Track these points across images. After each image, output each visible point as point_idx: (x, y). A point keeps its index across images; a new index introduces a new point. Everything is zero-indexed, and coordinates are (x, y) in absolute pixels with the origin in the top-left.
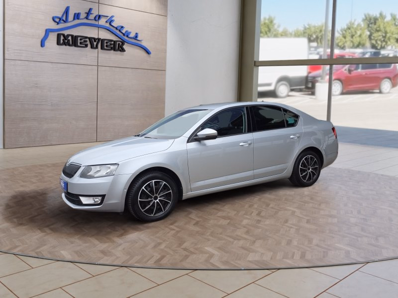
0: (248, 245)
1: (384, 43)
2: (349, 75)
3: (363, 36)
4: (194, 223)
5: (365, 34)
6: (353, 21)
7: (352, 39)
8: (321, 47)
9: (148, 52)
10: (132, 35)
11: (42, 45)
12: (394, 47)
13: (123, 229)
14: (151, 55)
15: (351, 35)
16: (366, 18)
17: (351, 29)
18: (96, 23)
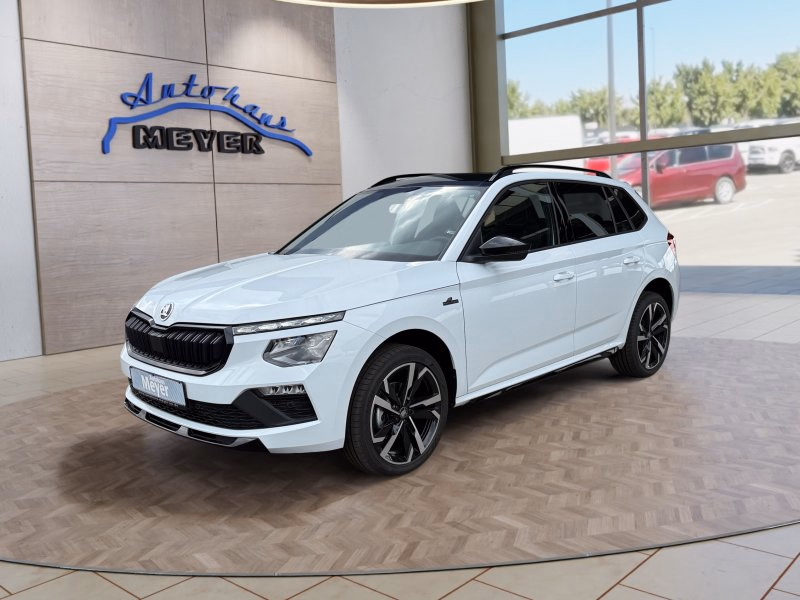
0: (578, 504)
1: (715, 115)
2: (660, 175)
3: (678, 105)
4: (455, 468)
5: (680, 101)
6: (657, 80)
7: (658, 112)
8: (607, 130)
9: (307, 152)
10: (275, 121)
11: (105, 149)
12: (733, 121)
13: (315, 494)
14: (312, 157)
15: (654, 104)
16: (680, 72)
17: (656, 94)
18: (206, 102)
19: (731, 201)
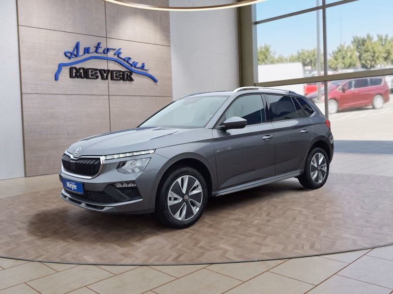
0: (260, 241)
1: (373, 63)
2: (343, 94)
3: (354, 57)
4: (208, 226)
5: (355, 55)
6: (343, 44)
7: (343, 61)
8: (315, 70)
9: (155, 81)
10: (139, 65)
11: (56, 79)
12: (383, 65)
14: (157, 83)
15: (342, 57)
16: (355, 41)
17: (342, 51)
18: (105, 56)
19: (381, 108)
